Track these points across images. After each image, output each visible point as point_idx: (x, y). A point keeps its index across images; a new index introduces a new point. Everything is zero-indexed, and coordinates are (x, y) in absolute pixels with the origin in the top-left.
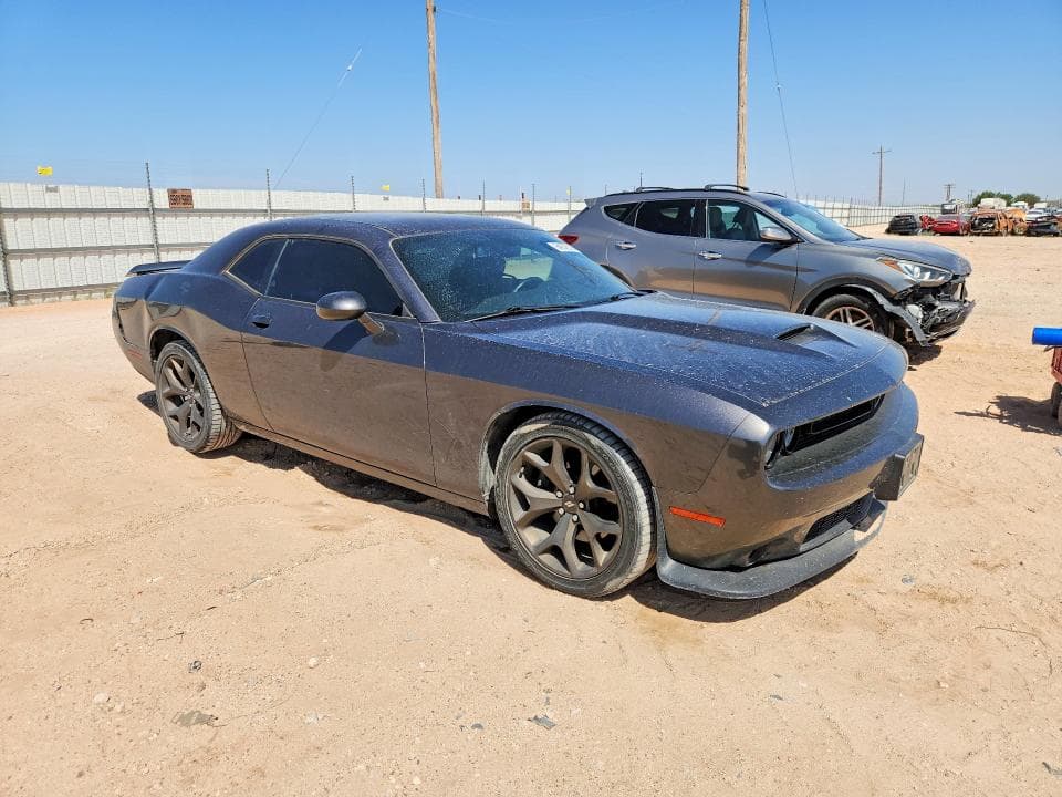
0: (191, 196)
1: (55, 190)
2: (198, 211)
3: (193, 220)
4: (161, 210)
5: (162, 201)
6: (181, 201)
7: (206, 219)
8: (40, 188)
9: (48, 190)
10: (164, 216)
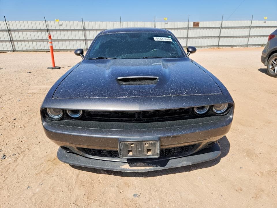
0: (199, 24)
1: (167, 24)
2: (200, 28)
3: (198, 30)
4: (190, 28)
5: (191, 25)
6: (196, 25)
7: (202, 30)
8: (164, 23)
9: (166, 24)
10: (191, 29)
